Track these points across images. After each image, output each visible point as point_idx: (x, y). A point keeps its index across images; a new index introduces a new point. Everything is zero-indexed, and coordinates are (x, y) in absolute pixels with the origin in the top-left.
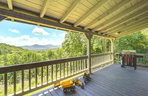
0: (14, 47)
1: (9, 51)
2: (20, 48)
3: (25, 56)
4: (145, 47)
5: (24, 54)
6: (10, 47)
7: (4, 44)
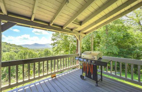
0: (14, 46)
1: (8, 49)
2: (20, 47)
3: (21, 54)
4: (132, 47)
5: (19, 53)
6: (11, 45)
7: (5, 43)
